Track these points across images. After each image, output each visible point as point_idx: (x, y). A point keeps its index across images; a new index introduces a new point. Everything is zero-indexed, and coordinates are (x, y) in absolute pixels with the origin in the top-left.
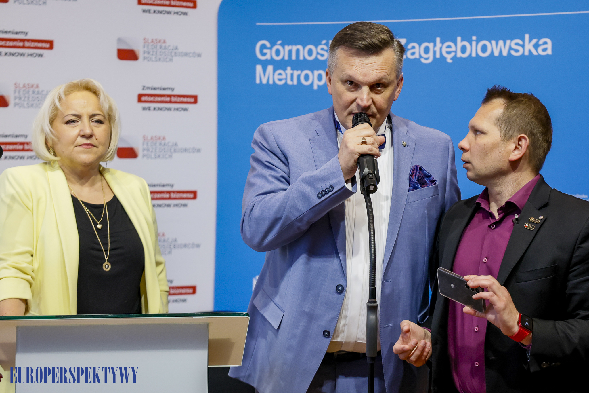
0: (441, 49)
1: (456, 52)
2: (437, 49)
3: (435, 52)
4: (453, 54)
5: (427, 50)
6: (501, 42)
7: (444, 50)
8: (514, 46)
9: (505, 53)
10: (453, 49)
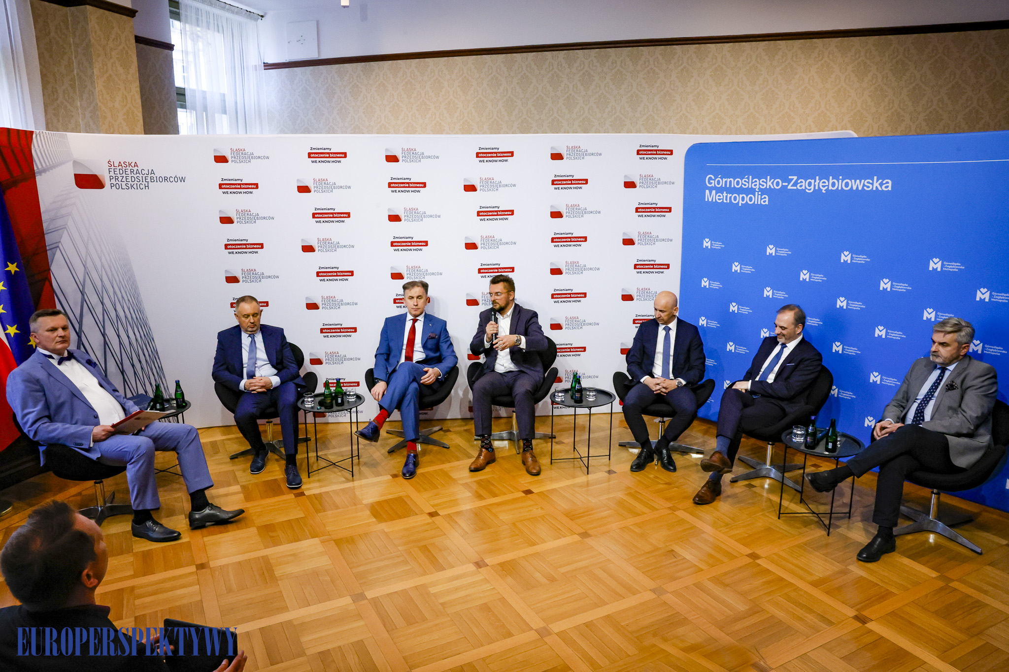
0: (819, 183)
1: (828, 186)
2: (817, 184)
3: (815, 185)
4: (826, 187)
5: (810, 184)
6: (858, 181)
7: (821, 184)
8: (866, 184)
9: (860, 188)
10: (827, 184)
